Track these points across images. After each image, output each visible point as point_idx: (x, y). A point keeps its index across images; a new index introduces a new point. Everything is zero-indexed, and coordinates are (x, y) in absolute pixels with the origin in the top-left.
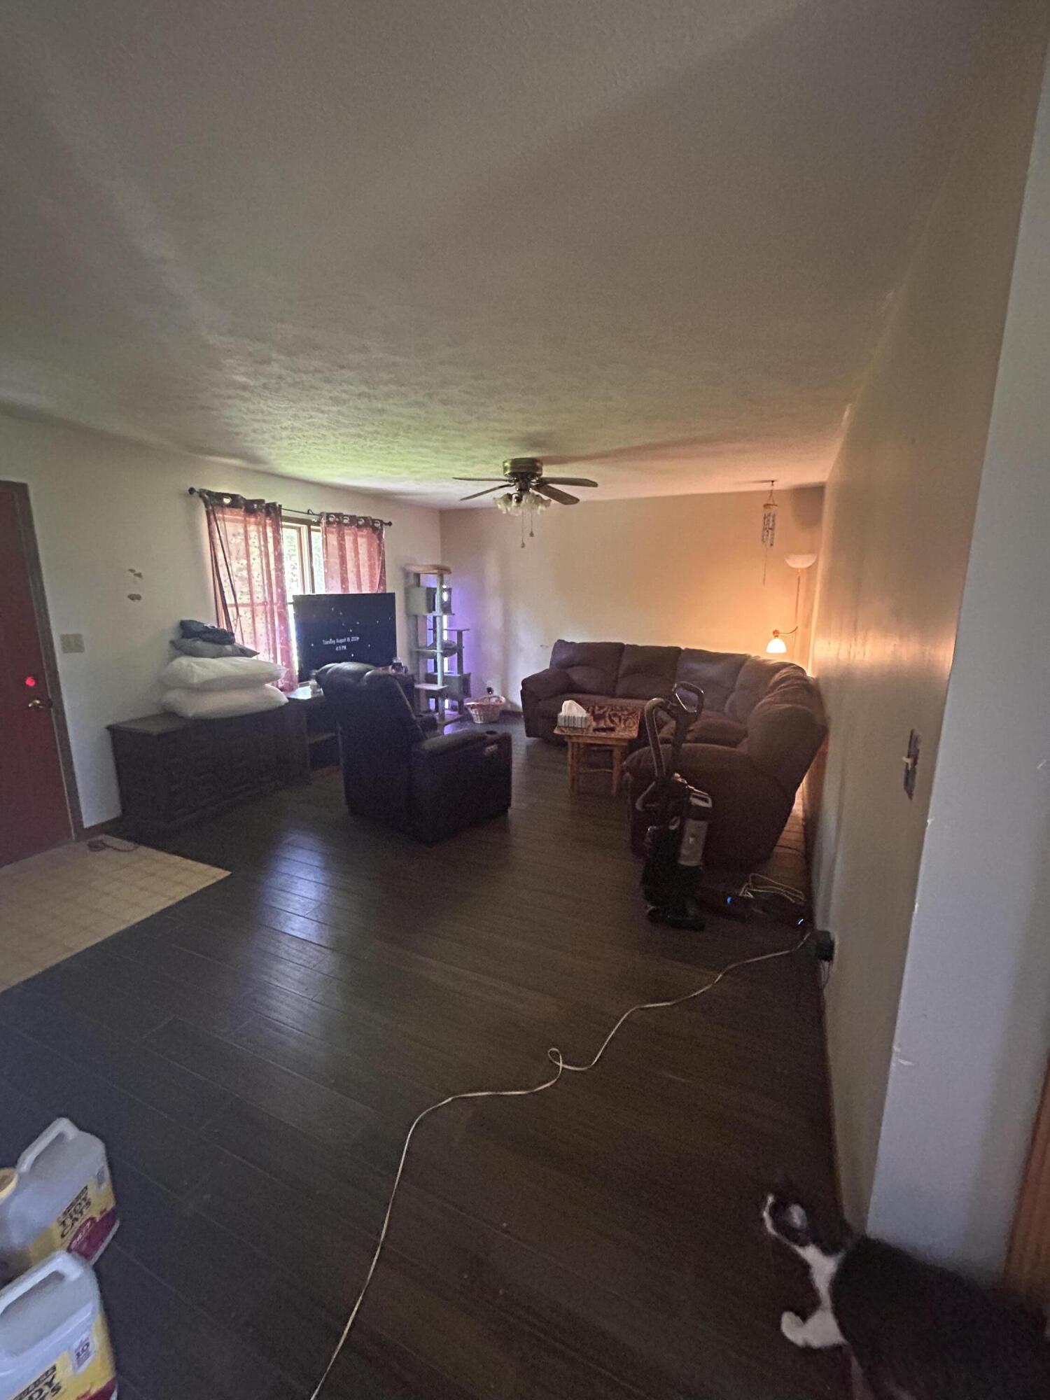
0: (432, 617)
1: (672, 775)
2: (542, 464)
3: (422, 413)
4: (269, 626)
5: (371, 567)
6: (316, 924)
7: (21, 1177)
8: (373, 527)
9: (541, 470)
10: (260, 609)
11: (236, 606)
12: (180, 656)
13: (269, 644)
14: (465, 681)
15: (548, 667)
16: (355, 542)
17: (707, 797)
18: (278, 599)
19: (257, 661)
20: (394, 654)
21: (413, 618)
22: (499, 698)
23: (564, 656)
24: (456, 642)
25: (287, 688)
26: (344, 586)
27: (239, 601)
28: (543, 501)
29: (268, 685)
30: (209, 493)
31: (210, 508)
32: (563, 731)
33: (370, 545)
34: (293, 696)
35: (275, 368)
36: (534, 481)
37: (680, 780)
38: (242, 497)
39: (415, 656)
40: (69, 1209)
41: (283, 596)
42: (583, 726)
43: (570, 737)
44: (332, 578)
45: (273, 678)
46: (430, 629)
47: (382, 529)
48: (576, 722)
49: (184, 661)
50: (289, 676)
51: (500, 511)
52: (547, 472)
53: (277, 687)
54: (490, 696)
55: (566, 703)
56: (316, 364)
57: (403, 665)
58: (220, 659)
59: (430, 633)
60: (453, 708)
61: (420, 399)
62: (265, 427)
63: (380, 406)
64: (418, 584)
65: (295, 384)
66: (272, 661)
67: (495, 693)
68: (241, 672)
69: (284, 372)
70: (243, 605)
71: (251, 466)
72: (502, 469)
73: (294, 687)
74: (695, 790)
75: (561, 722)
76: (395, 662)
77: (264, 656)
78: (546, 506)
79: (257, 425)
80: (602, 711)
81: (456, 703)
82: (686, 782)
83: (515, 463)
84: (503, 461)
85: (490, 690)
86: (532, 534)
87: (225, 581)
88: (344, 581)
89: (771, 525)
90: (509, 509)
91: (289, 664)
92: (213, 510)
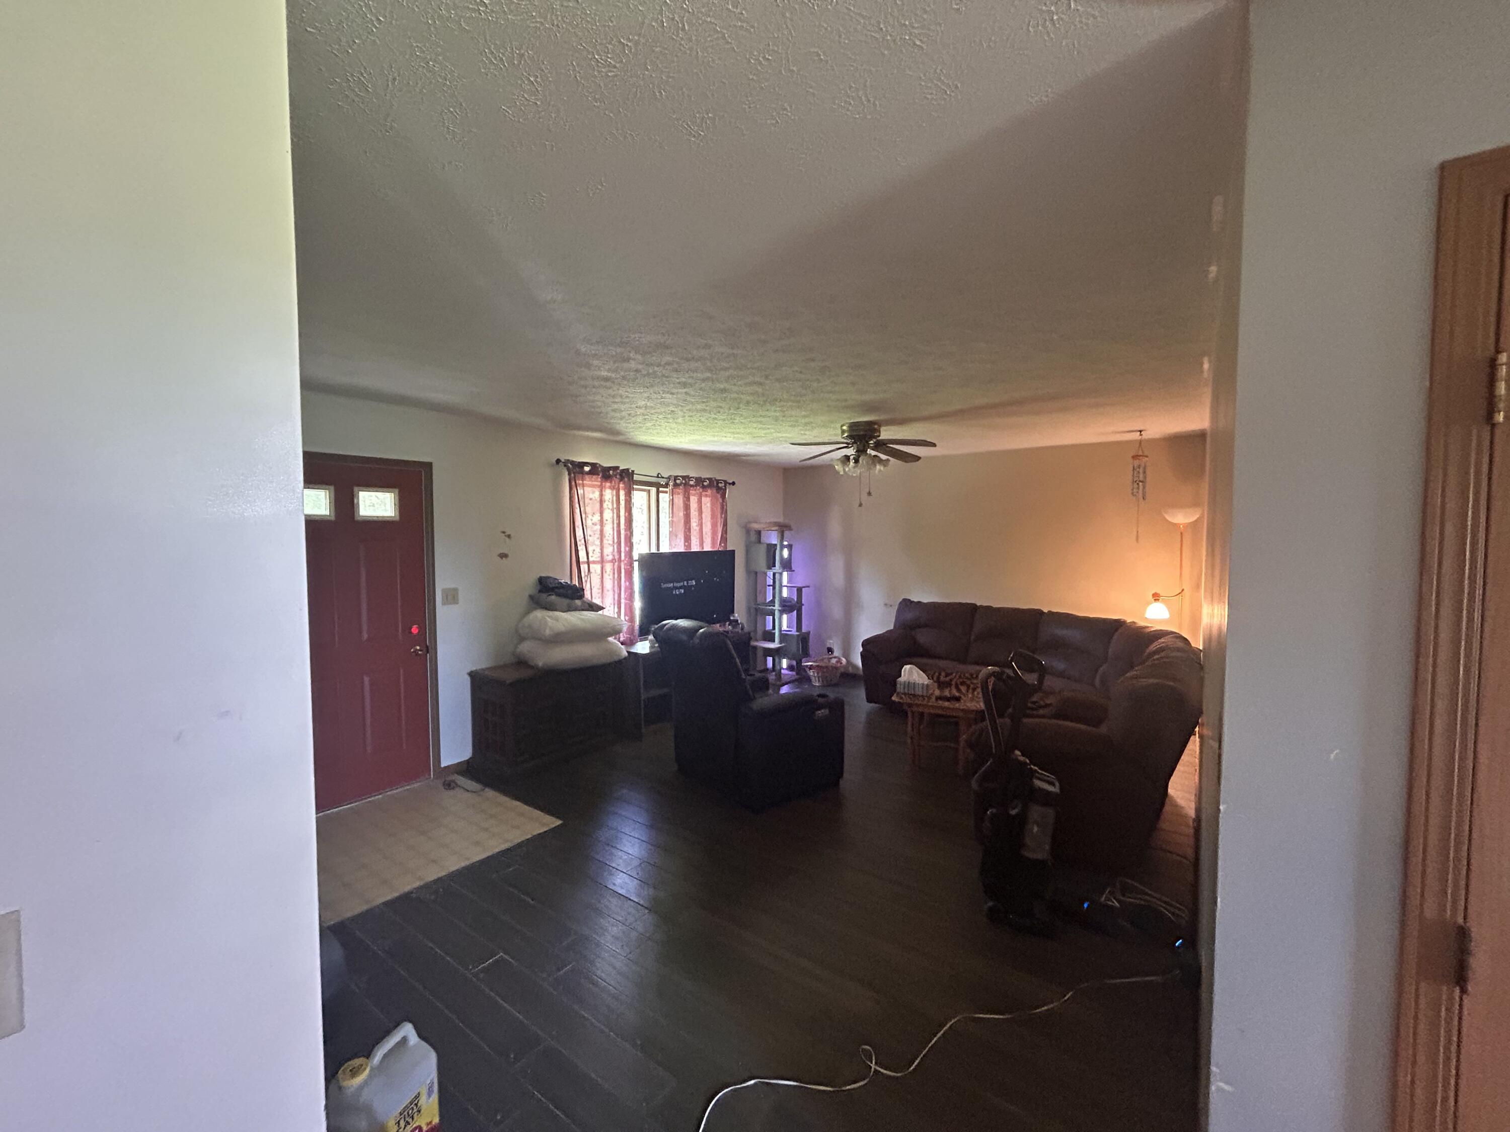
0: (772, 573)
1: (1013, 752)
2: (880, 426)
3: (760, 390)
4: (616, 582)
5: (714, 526)
6: (636, 882)
7: (372, 1069)
8: (718, 487)
9: (880, 432)
10: (608, 567)
11: (588, 563)
12: (535, 609)
13: (614, 599)
14: (804, 639)
15: (892, 627)
16: (700, 502)
17: (1054, 781)
18: (625, 556)
19: (603, 615)
20: (732, 611)
21: (754, 576)
22: (839, 659)
23: (909, 616)
24: (796, 600)
25: (628, 642)
26: (686, 544)
27: (591, 559)
28: (881, 461)
29: (611, 639)
30: (572, 463)
31: (572, 475)
32: (901, 698)
33: (713, 504)
34: (633, 650)
35: (633, 365)
36: (872, 442)
37: (1022, 758)
38: (600, 465)
39: (753, 611)
40: (404, 1110)
41: (630, 553)
42: (925, 694)
43: (910, 705)
44: (676, 536)
45: (616, 632)
46: (769, 586)
47: (726, 489)
48: (917, 689)
49: (539, 614)
50: (631, 630)
51: (838, 473)
52: (886, 434)
53: (619, 641)
54: (831, 656)
55: (907, 667)
56: (668, 358)
57: (739, 621)
58: (569, 612)
59: (769, 589)
60: (790, 668)
61: (757, 379)
62: (623, 407)
63: (722, 386)
64: (759, 542)
65: (648, 374)
66: (616, 616)
67: (836, 654)
68: (588, 626)
69: (640, 367)
70: (594, 562)
71: (611, 438)
72: (840, 432)
73: (634, 641)
74: (1040, 771)
75: (900, 688)
76: (732, 618)
77: (609, 611)
78: (885, 466)
79: (616, 406)
80: (948, 679)
81: (794, 663)
82: (1028, 761)
83: (853, 426)
84: (840, 425)
85: (830, 650)
86: (869, 494)
87: (580, 541)
88: (687, 539)
89: (1141, 476)
90: (847, 469)
91: (632, 620)
92: (575, 477)
